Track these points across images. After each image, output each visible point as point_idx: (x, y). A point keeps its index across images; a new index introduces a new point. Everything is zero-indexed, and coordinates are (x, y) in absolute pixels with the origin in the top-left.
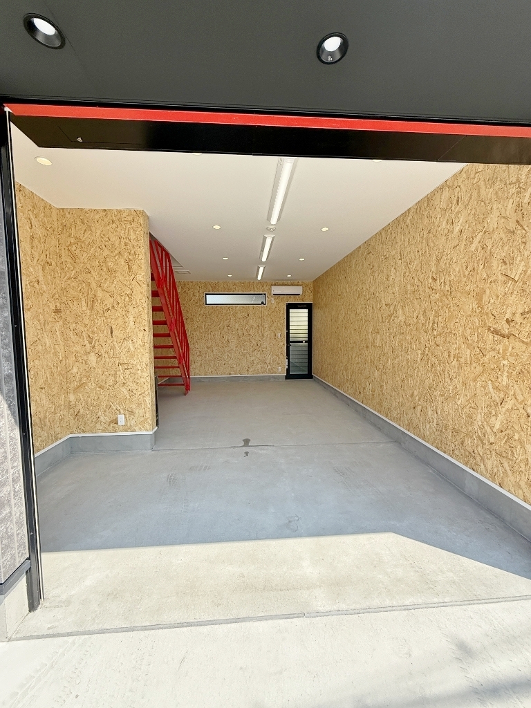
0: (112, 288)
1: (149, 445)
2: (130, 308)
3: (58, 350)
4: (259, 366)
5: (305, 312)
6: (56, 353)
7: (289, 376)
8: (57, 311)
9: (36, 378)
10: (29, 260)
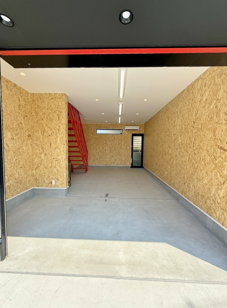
0: (51, 127)
1: (65, 194)
2: (58, 135)
3: (29, 152)
4: (119, 162)
5: (140, 138)
6: (28, 153)
7: (132, 166)
8: (29, 136)
9: (19, 163)
10: (18, 115)
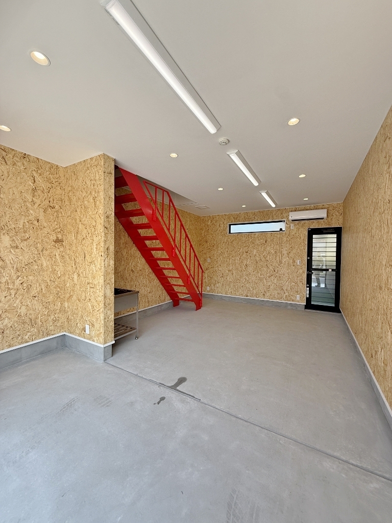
0: (86, 222)
1: (102, 358)
3: (57, 269)
4: (276, 292)
5: (333, 238)
7: (309, 305)
9: (28, 289)
10: (29, 205)
